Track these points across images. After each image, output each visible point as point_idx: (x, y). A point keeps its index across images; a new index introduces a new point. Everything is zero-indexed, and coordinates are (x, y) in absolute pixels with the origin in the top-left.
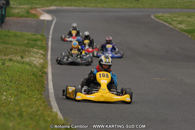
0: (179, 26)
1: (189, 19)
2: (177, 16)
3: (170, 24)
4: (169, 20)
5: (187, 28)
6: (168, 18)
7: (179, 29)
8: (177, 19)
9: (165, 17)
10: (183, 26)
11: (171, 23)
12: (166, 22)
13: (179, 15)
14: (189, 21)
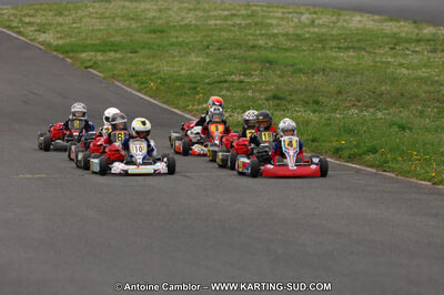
0: (42, 37)
1: (60, 19)
2: (32, 12)
3: (19, 33)
4: (14, 24)
5: (61, 42)
6: (12, 18)
7: (42, 43)
8: (32, 20)
9: (6, 17)
10: (49, 37)
11: (22, 29)
12: (9, 27)
13: (37, 11)
14: (61, 25)
